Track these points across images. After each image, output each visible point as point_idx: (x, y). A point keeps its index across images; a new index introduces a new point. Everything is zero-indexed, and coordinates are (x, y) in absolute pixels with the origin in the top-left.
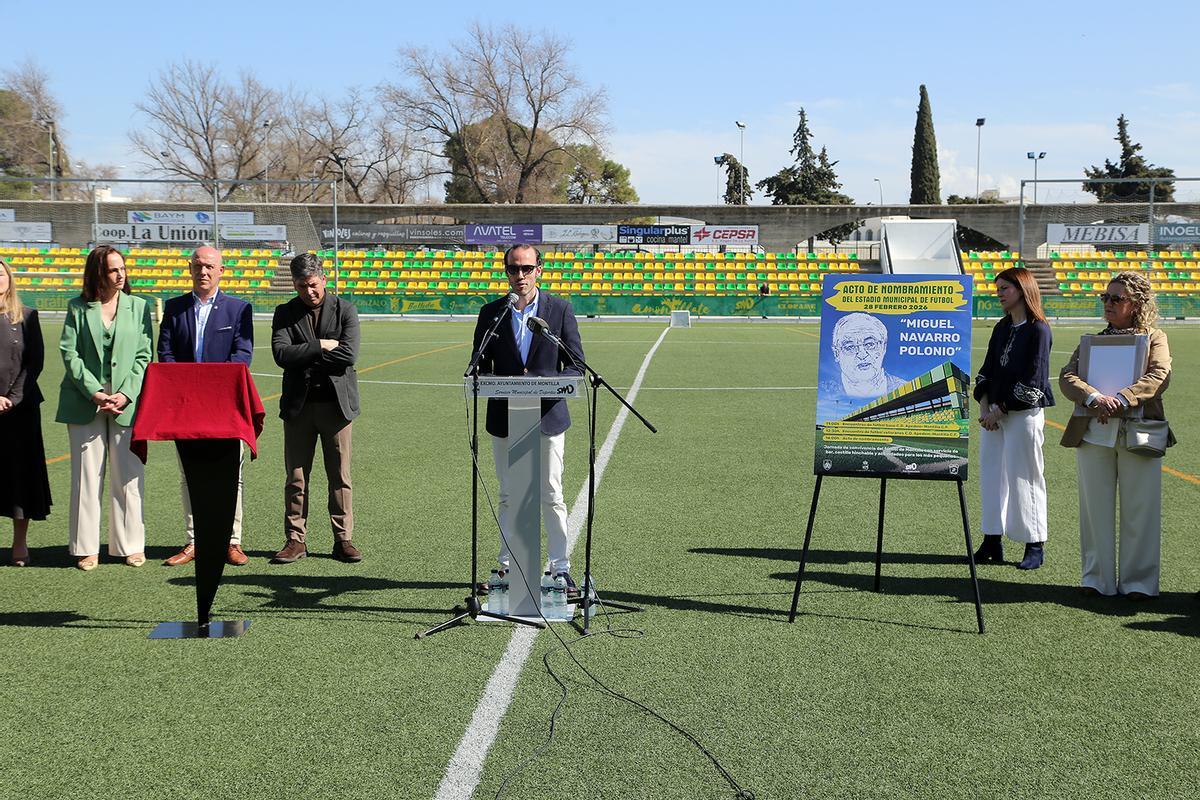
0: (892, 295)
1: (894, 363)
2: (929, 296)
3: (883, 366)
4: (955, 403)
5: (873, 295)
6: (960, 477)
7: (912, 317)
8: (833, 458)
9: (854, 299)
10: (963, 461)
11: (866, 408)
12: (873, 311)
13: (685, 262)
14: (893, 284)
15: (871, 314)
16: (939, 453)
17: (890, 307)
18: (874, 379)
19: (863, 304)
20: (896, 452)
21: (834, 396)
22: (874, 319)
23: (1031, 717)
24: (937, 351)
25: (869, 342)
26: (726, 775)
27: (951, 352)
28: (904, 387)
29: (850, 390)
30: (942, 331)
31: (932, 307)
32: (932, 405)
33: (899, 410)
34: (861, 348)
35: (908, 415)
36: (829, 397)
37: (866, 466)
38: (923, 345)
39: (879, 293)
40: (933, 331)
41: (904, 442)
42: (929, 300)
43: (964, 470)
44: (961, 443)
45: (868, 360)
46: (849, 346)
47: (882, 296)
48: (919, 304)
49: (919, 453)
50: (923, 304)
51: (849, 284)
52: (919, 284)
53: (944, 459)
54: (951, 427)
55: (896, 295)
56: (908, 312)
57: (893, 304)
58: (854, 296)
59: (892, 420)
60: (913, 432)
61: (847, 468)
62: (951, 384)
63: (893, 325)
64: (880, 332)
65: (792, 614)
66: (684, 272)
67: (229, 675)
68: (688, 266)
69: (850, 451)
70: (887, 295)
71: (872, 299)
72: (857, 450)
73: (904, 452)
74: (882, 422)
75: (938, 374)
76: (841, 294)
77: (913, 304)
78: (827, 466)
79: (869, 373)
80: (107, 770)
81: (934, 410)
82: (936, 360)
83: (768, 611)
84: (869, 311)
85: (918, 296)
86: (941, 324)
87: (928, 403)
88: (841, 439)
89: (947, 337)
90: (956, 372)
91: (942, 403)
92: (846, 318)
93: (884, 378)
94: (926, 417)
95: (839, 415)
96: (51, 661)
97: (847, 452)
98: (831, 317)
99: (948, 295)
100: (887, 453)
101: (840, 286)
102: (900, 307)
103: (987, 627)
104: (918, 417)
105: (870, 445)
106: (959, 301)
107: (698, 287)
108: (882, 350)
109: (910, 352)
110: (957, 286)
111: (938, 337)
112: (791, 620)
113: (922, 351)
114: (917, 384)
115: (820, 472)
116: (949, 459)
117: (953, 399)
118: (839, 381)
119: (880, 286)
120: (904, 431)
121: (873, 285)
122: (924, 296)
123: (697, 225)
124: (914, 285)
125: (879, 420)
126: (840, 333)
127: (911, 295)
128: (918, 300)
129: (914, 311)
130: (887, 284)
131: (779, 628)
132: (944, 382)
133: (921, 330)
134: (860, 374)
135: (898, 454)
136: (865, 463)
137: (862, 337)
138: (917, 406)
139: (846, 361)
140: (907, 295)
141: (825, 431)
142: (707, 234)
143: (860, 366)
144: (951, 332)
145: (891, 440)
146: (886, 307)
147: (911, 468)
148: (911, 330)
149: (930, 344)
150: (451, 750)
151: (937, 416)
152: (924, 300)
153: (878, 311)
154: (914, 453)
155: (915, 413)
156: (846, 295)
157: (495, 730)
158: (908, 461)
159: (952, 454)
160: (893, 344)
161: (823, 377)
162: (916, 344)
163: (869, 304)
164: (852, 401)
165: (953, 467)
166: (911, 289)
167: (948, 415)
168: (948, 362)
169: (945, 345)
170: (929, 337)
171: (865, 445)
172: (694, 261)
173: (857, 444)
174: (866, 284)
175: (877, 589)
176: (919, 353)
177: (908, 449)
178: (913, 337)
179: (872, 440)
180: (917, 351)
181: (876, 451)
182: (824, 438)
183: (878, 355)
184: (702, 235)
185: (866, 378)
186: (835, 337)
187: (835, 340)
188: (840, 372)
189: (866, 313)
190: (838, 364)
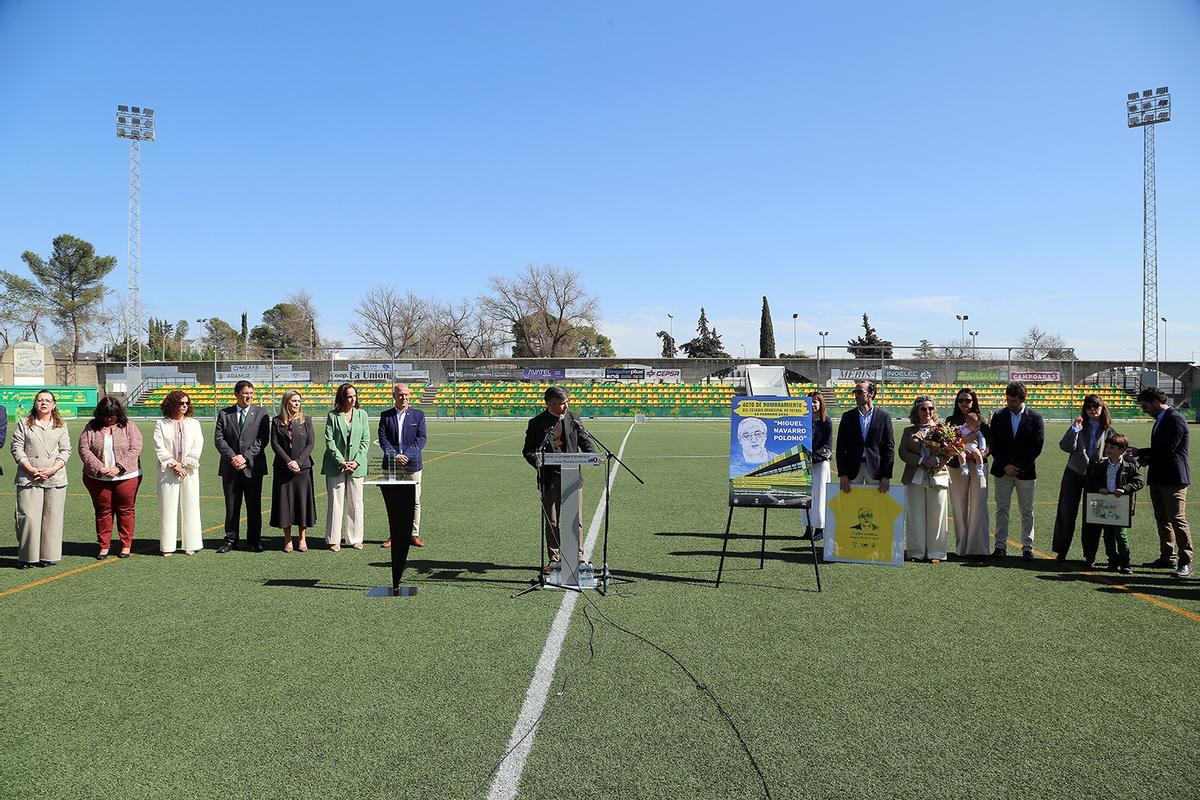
1: (771, 445)
2: (789, 408)
3: (765, 446)
5: (759, 408)
6: (808, 506)
7: (780, 420)
8: (739, 497)
13: (642, 388)
15: (758, 418)
16: (796, 494)
17: (768, 414)
18: (761, 454)
20: (773, 494)
22: (760, 421)
23: (851, 638)
24: (794, 438)
25: (757, 433)
26: (689, 675)
27: (800, 438)
28: (777, 458)
29: (748, 460)
30: (796, 427)
31: (790, 414)
32: (792, 467)
33: (775, 470)
34: (754, 437)
35: (779, 473)
37: (756, 501)
38: (786, 435)
39: (762, 407)
40: (792, 427)
41: (777, 488)
42: (789, 410)
43: (809, 502)
45: (757, 443)
46: (746, 435)
47: (764, 408)
48: (784, 413)
49: (786, 494)
50: (786, 413)
51: (746, 402)
52: (783, 402)
53: (799, 497)
54: (802, 479)
56: (778, 417)
57: (770, 413)
58: (749, 408)
59: (771, 476)
60: (782, 482)
61: (747, 502)
62: (802, 455)
63: (770, 423)
64: (763, 428)
65: (718, 582)
66: (642, 394)
67: (412, 618)
68: (644, 391)
69: (748, 493)
70: (767, 408)
71: (758, 410)
72: (752, 493)
73: (778, 494)
74: (765, 477)
75: (794, 451)
76: (742, 407)
77: (781, 413)
78: (736, 501)
79: (758, 450)
80: (351, 669)
81: (793, 470)
82: (794, 443)
83: (704, 581)
85: (783, 408)
86: (795, 423)
87: (790, 466)
88: (743, 486)
89: (799, 431)
90: (804, 450)
91: (797, 466)
92: (745, 420)
93: (766, 453)
94: (789, 474)
95: (742, 473)
96: (318, 608)
97: (746, 494)
98: (737, 420)
99: (798, 408)
100: (768, 494)
101: (741, 403)
102: (773, 414)
103: (823, 589)
104: (784, 474)
105: (760, 489)
106: (804, 411)
107: (649, 402)
108: (764, 438)
109: (779, 439)
111: (794, 431)
112: (717, 586)
113: (786, 438)
114: (783, 456)
115: (732, 505)
116: (802, 497)
117: (803, 464)
118: (742, 455)
120: (778, 482)
121: (759, 402)
122: (786, 408)
123: (648, 369)
124: (781, 402)
126: (742, 428)
127: (779, 408)
128: (783, 411)
129: (781, 416)
131: (711, 591)
132: (798, 455)
133: (785, 427)
134: (753, 450)
136: (756, 499)
137: (753, 431)
138: (784, 468)
139: (745, 444)
140: (777, 408)
141: (734, 482)
142: (653, 374)
143: (753, 446)
144: (801, 428)
145: (770, 487)
146: (766, 414)
147: (782, 502)
148: (780, 427)
149: (791, 434)
150: (536, 662)
151: (795, 473)
152: (786, 411)
154: (783, 494)
155: (783, 472)
156: (744, 408)
157: (559, 650)
158: (780, 498)
159: (803, 494)
160: (770, 434)
161: (733, 452)
162: (781, 434)
164: (749, 466)
165: (804, 501)
166: (779, 404)
167: (801, 473)
168: (800, 444)
169: (799, 435)
170: (790, 431)
171: (757, 489)
172: (646, 388)
173: (752, 489)
174: (755, 402)
175: (762, 568)
176: (784, 440)
177: (779, 492)
178: (781, 431)
179: (760, 487)
180: (783, 438)
181: (762, 493)
182: (734, 486)
183: (762, 440)
184: (651, 374)
185: (756, 453)
186: (739, 430)
187: (739, 432)
188: (742, 450)
189: (755, 418)
190: (741, 445)
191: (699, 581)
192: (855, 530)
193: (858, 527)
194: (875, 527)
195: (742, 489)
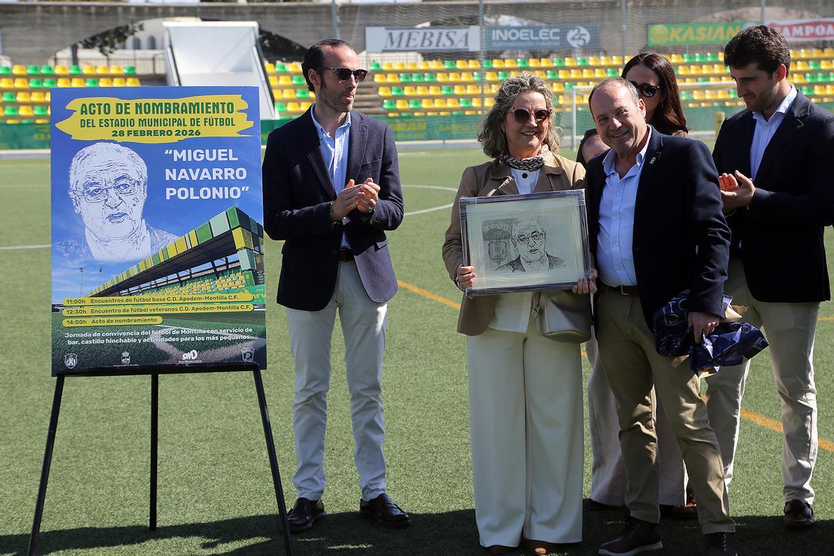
0: (151, 116)
1: (158, 211)
2: (202, 116)
3: (143, 216)
4: (245, 264)
5: (123, 116)
6: (256, 363)
7: (179, 146)
8: (78, 350)
9: (97, 123)
10: (260, 342)
11: (123, 277)
12: (125, 139)
14: (151, 101)
15: (123, 144)
16: (226, 334)
17: (149, 133)
18: (133, 235)
19: (111, 129)
20: (168, 336)
21: (76, 262)
22: (127, 151)
24: (217, 193)
25: (122, 183)
27: (235, 193)
28: (175, 244)
29: (99, 253)
30: (223, 165)
31: (206, 132)
32: (214, 268)
33: (170, 277)
34: (112, 192)
35: (182, 283)
36: (69, 264)
37: (126, 358)
38: (197, 185)
39: (133, 114)
40: (210, 165)
41: (178, 321)
42: (202, 122)
43: (261, 354)
44: (256, 317)
45: (122, 208)
46: (94, 190)
47: (137, 117)
48: (188, 128)
49: (200, 335)
50: (195, 128)
51: (88, 101)
52: (187, 100)
53: (233, 342)
54: (241, 296)
56: (174, 139)
57: (153, 128)
58: (96, 118)
59: (161, 291)
60: (190, 307)
61: (100, 363)
62: (239, 237)
63: (155, 158)
64: (137, 168)
69: (104, 338)
70: (143, 116)
71: (123, 123)
72: (113, 337)
73: (180, 336)
74: (146, 296)
75: (219, 224)
76: (77, 117)
77: (181, 128)
78: (71, 362)
79: (125, 227)
81: (217, 274)
82: (215, 206)
84: (119, 139)
85: (187, 117)
86: (220, 154)
87: (209, 265)
88: (89, 322)
89: (229, 173)
90: (244, 221)
91: (227, 264)
92: (87, 150)
93: (147, 233)
94: (207, 285)
95: (85, 289)
97: (99, 341)
98: (65, 149)
99: (226, 115)
100: (156, 338)
101: (75, 105)
102: (162, 133)
104: (196, 286)
105: (131, 328)
106: (242, 123)
108: (141, 194)
109: (180, 196)
110: (240, 103)
111: (217, 173)
113: (197, 193)
114: (192, 240)
115: (61, 373)
116: (241, 341)
117: (242, 258)
118: (82, 241)
119: (132, 103)
120: (178, 307)
121: (123, 102)
122: (195, 116)
124: (180, 101)
125: (143, 292)
126: (81, 171)
127: (177, 116)
128: (188, 122)
129: (182, 138)
130: (143, 101)
132: (228, 235)
133: (194, 165)
134: (112, 229)
135: (170, 339)
136: (126, 354)
137: (111, 176)
138: (194, 270)
139: (91, 212)
140: (171, 116)
141: (65, 313)
143: (111, 217)
144: (234, 165)
145: (160, 320)
146: (143, 133)
147: (190, 357)
148: (180, 165)
149: (209, 183)
151: (222, 283)
152: (194, 122)
153: (132, 139)
154: (194, 335)
155: (191, 279)
156: (85, 117)
158: (186, 348)
159: (244, 333)
160: (155, 184)
161: (59, 235)
162: (188, 184)
163: (118, 129)
164: (102, 268)
165: (246, 349)
166: (176, 106)
167: (236, 281)
168: (232, 208)
169: (228, 183)
170: (205, 174)
171: (123, 328)
173: (112, 328)
174: (113, 101)
176: (192, 197)
177: (185, 330)
178: (183, 174)
179: (133, 321)
180: (190, 194)
181: (140, 337)
182: (65, 323)
183: (135, 202)
186: (72, 176)
187: (72, 181)
188: (83, 227)
189: (115, 142)
190: (80, 215)
195: (84, 329)
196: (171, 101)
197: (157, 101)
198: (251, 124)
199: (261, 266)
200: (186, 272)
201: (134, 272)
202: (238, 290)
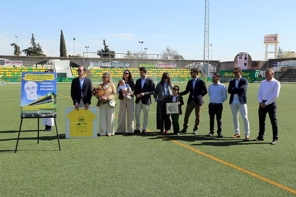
1: (39, 92)
2: (47, 77)
3: (37, 93)
5: (34, 77)
6: (55, 117)
7: (43, 82)
8: (25, 114)
10: (55, 113)
11: (33, 103)
14: (38, 75)
15: (34, 81)
16: (50, 112)
17: (38, 80)
19: (31, 79)
20: (40, 112)
22: (34, 82)
24: (49, 89)
25: (33, 87)
27: (52, 89)
28: (42, 97)
29: (29, 99)
31: (47, 80)
33: (41, 103)
34: (31, 89)
36: (24, 100)
37: (33, 116)
38: (46, 88)
42: (47, 78)
43: (55, 115)
44: (55, 109)
45: (33, 92)
46: (28, 88)
47: (36, 77)
50: (46, 79)
51: (28, 74)
53: (51, 113)
54: (52, 106)
55: (39, 77)
56: (42, 81)
58: (29, 77)
59: (39, 105)
60: (44, 107)
61: (29, 116)
62: (52, 96)
63: (39, 84)
64: (36, 85)
65: (16, 151)
66: (3, 72)
68: (4, 70)
70: (37, 77)
72: (31, 112)
73: (42, 112)
74: (37, 106)
75: (49, 94)
78: (24, 116)
79: (33, 94)
81: (49, 102)
82: (49, 91)
83: (10, 151)
84: (33, 80)
85: (44, 77)
86: (50, 83)
87: (47, 101)
88: (27, 110)
89: (51, 86)
90: (53, 94)
91: (50, 101)
92: (27, 82)
93: (37, 96)
94: (47, 104)
95: (26, 104)
97: (29, 113)
98: (24, 82)
99: (51, 77)
100: (38, 112)
101: (26, 75)
102: (40, 80)
103: (61, 149)
104: (45, 104)
105: (34, 111)
107: (7, 75)
108: (36, 89)
110: (53, 75)
111: (49, 86)
112: (15, 152)
114: (44, 97)
115: (22, 118)
117: (53, 100)
118: (26, 97)
119: (35, 75)
120: (42, 107)
121: (34, 75)
122: (46, 77)
123: (6, 60)
126: (26, 85)
127: (43, 77)
129: (43, 80)
131: (12, 154)
132: (51, 96)
133: (45, 85)
134: (31, 95)
137: (32, 86)
138: (45, 102)
139: (28, 92)
140: (42, 77)
142: (9, 63)
143: (31, 93)
145: (39, 109)
146: (37, 80)
147: (44, 115)
148: (43, 85)
151: (49, 104)
154: (44, 112)
155: (44, 103)
156: (27, 77)
158: (43, 114)
159: (53, 112)
160: (39, 88)
161: (22, 96)
162: (43, 88)
164: (30, 101)
165: (53, 115)
166: (43, 75)
167: (52, 103)
168: (51, 92)
169: (51, 88)
170: (47, 86)
171: (33, 111)
172: (6, 69)
173: (31, 111)
174: (32, 75)
175: (38, 143)
176: (45, 90)
177: (43, 111)
178: (43, 86)
179: (34, 110)
180: (44, 89)
181: (35, 112)
182: (23, 110)
183: (35, 90)
184: (8, 63)
185: (33, 96)
186: (25, 86)
187: (25, 87)
188: (26, 94)
189: (32, 81)
190: (26, 93)
191: (8, 151)
192: (78, 125)
193: (79, 124)
194: (86, 124)
195: (26, 111)
196: (42, 75)
197: (39, 75)
198: (55, 78)
199: (56, 101)
200: (44, 102)
201: (35, 102)
202: (52, 105)
